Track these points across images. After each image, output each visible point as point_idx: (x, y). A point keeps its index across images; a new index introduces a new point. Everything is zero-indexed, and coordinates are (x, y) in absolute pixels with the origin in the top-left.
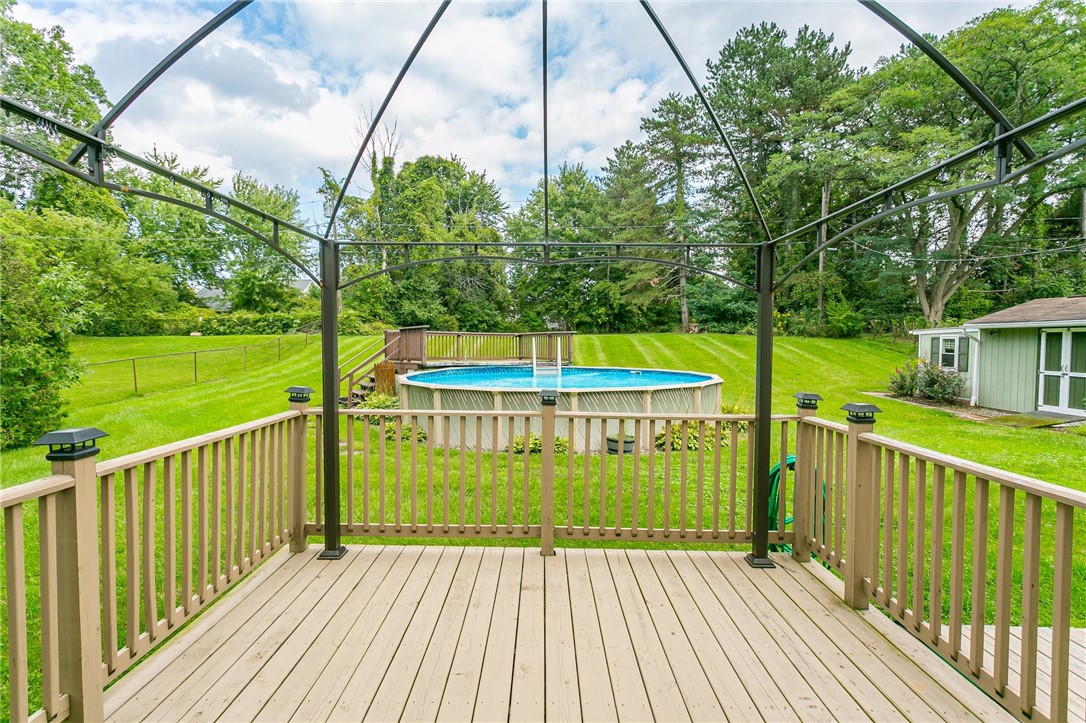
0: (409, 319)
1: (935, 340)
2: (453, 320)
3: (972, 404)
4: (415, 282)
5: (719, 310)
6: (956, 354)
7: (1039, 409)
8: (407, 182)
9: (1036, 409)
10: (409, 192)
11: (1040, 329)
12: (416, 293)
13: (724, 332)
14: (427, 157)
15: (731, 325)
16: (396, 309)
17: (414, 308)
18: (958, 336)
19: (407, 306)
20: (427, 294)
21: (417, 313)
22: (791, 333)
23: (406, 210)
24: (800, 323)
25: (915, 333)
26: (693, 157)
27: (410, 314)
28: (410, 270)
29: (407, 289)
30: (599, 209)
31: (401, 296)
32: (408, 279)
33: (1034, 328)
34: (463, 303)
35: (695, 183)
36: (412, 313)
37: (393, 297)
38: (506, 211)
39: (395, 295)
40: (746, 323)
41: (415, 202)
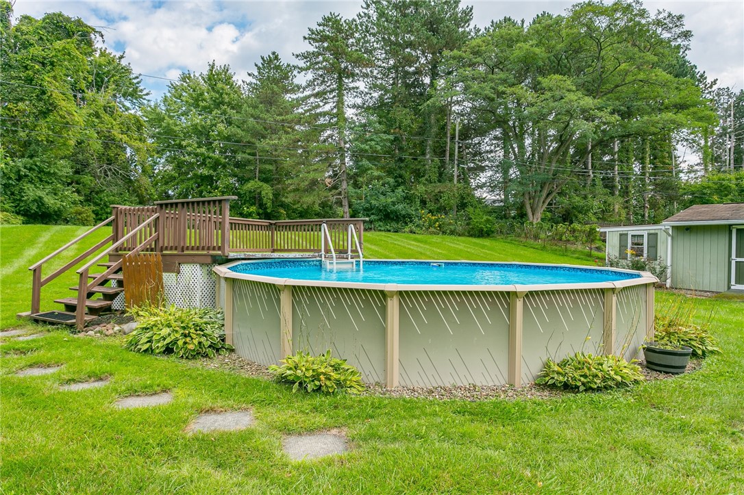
0: (34, 207)
1: (623, 236)
2: (88, 210)
3: (668, 286)
4: (42, 161)
5: (386, 210)
6: (645, 246)
7: (732, 287)
8: (33, 39)
9: (729, 288)
10: (36, 51)
11: (730, 226)
12: (43, 176)
13: (389, 231)
14: (60, 15)
15: (394, 225)
16: (13, 194)
17: (40, 193)
18: (647, 232)
19: (31, 192)
20: (59, 179)
21: (46, 200)
22: (444, 233)
23: (30, 73)
24: (450, 224)
25: (602, 230)
26: (352, 75)
27: (35, 201)
28: (33, 146)
29: (30, 169)
30: (250, 110)
31: (20, 178)
32: (31, 157)
33: (725, 225)
34: (97, 193)
35: (349, 99)
36: (39, 201)
37: (10, 178)
38: (146, 97)
39: (12, 176)
40: (406, 224)
41: (43, 64)
